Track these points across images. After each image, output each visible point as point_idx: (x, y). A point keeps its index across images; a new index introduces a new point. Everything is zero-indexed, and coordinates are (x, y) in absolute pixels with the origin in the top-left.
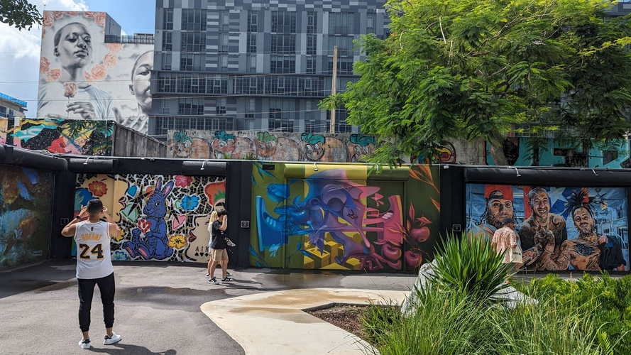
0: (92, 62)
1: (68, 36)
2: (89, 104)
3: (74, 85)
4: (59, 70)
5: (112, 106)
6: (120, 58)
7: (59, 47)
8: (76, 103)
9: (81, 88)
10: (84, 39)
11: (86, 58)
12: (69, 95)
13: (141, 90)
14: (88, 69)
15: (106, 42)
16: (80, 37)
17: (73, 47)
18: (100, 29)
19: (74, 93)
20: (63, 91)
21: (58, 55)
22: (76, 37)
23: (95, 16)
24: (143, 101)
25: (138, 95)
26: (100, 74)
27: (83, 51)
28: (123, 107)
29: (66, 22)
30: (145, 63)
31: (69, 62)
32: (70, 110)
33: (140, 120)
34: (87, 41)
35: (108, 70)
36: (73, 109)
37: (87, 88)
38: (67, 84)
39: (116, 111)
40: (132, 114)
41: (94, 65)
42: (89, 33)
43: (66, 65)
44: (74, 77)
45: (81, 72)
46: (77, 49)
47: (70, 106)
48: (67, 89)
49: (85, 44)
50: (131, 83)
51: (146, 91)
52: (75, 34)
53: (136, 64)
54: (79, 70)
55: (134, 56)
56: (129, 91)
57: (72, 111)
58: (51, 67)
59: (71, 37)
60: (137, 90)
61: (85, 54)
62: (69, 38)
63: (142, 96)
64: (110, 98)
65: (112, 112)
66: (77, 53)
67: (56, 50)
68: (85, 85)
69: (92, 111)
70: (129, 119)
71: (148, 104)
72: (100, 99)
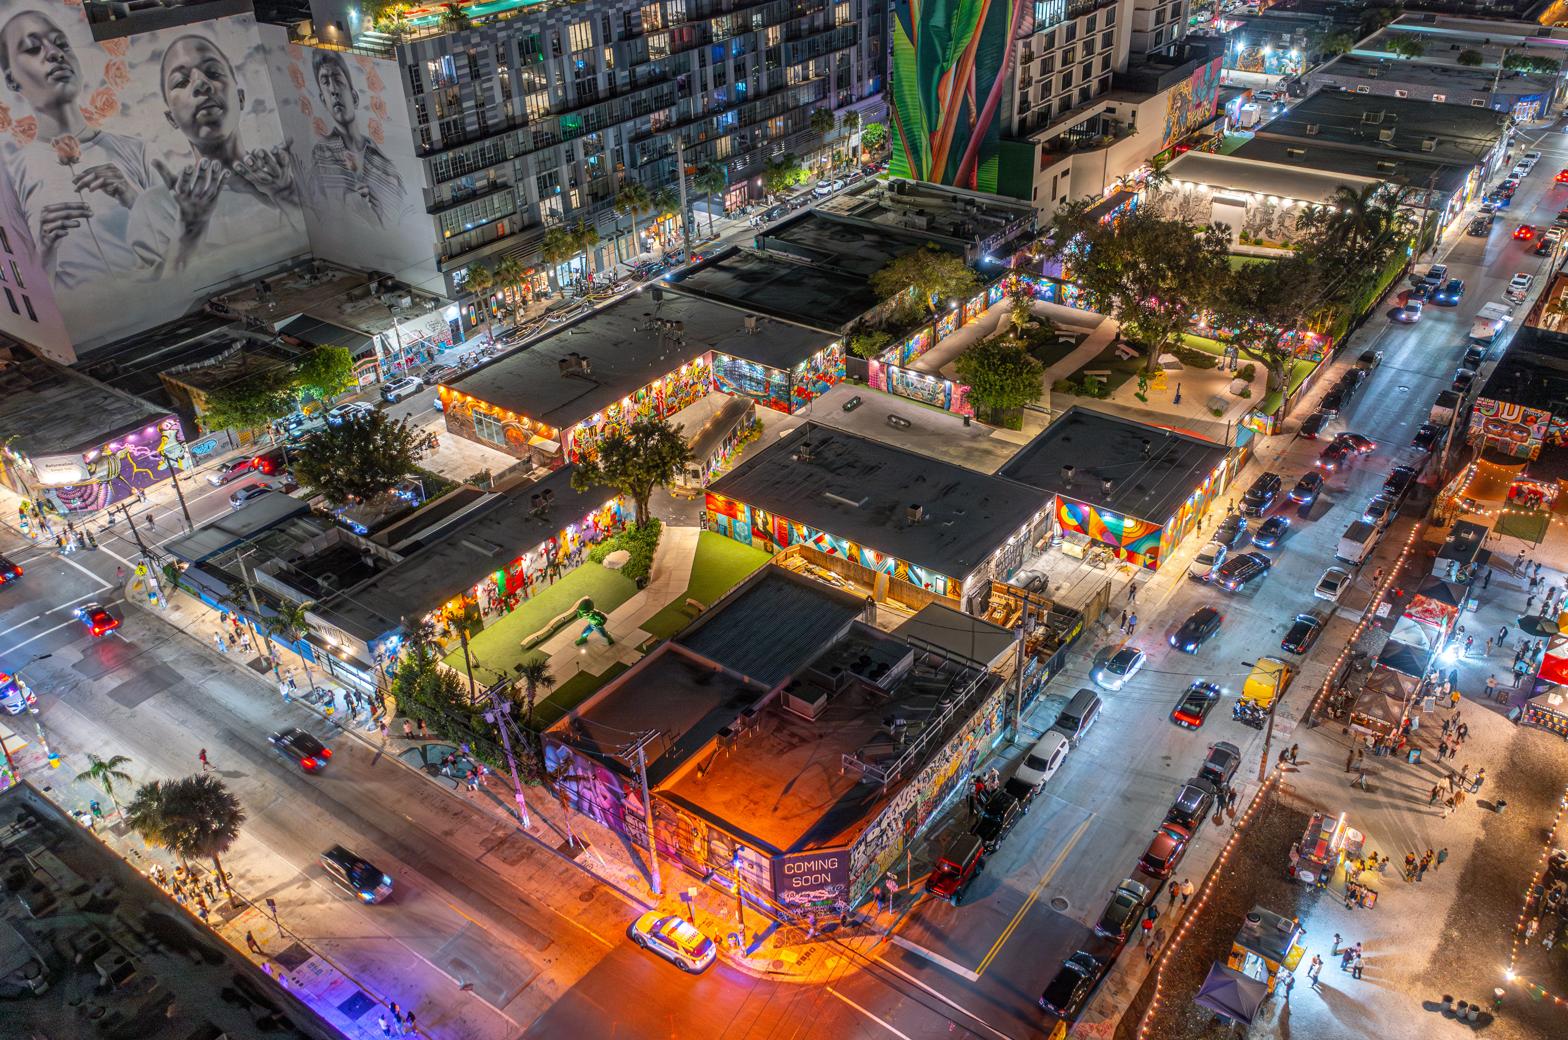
0: (86, 86)
1: (21, 43)
2: (109, 167)
3: (70, 138)
4: (31, 118)
5: (149, 161)
6: (132, 66)
7: (14, 70)
8: (87, 172)
9: (84, 141)
10: (54, 43)
11: (72, 79)
13: (186, 115)
14: (82, 101)
15: (97, 39)
16: (45, 42)
17: (39, 65)
18: (76, 17)
19: (77, 155)
20: (55, 156)
21: (17, 88)
22: (37, 43)
24: (197, 134)
25: (186, 128)
26: (109, 104)
27: (61, 69)
28: (168, 154)
30: (176, 64)
31: (43, 97)
32: (79, 190)
33: (202, 170)
34: (63, 46)
35: (120, 95)
36: (87, 185)
38: (57, 142)
39: (159, 166)
40: (185, 163)
42: (61, 27)
43: (41, 104)
45: (73, 112)
46: (49, 66)
47: (79, 179)
48: (61, 149)
49: (61, 53)
50: (167, 109)
51: (194, 115)
52: (33, 35)
53: (163, 70)
54: (67, 107)
55: (155, 56)
56: (169, 125)
57: (85, 191)
58: (15, 116)
59: (29, 43)
60: (180, 119)
61: (68, 73)
62: (24, 47)
63: (193, 126)
64: (140, 145)
65: (153, 170)
66: (51, 73)
67: (9, 79)
68: (91, 134)
69: (120, 177)
70: (185, 174)
71: (206, 138)
72: (124, 152)
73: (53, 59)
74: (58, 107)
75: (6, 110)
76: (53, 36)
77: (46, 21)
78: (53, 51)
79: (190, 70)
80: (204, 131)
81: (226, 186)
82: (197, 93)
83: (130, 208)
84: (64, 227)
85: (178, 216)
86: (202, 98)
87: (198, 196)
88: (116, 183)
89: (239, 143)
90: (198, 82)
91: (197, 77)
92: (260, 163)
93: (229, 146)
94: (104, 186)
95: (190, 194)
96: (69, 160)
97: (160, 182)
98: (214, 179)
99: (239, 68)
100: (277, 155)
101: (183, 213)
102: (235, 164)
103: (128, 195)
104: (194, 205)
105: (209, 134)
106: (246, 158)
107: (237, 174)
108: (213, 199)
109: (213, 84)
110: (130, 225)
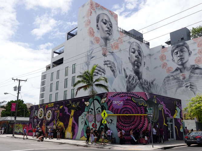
0: (113, 39)
1: (103, 20)
2: (113, 63)
3: (106, 49)
4: (99, 38)
8: (108, 61)
9: (109, 52)
13: (133, 61)
14: (112, 42)
16: (108, 23)
17: (105, 27)
18: (116, 22)
19: (107, 55)
20: (101, 52)
21: (98, 29)
22: (106, 22)
23: (114, 15)
24: (134, 67)
25: (132, 64)
26: (117, 47)
27: (109, 31)
28: (127, 68)
29: (101, 12)
30: (133, 47)
32: (105, 64)
34: (111, 27)
35: (120, 46)
36: (107, 64)
38: (103, 48)
39: (125, 70)
43: (103, 37)
44: (106, 45)
45: (109, 43)
46: (107, 29)
47: (105, 62)
48: (103, 51)
49: (110, 28)
50: (129, 56)
52: (105, 20)
53: (130, 47)
55: (129, 42)
57: (106, 66)
58: (95, 35)
59: (104, 21)
60: (131, 60)
61: (111, 34)
62: (103, 21)
63: (134, 64)
64: (122, 62)
65: (123, 70)
66: (107, 31)
67: (97, 25)
68: (111, 52)
69: (115, 67)
70: (130, 76)
71: (136, 69)
72: (118, 61)
73: (108, 28)
74: (106, 39)
75: (94, 32)
76: (110, 23)
77: (109, 19)
78: (109, 26)
79: (135, 50)
80: (136, 67)
81: (138, 85)
82: (136, 57)
83: (115, 78)
84: (97, 73)
85: (126, 87)
86: (137, 59)
87: (131, 84)
88: (114, 68)
89: (142, 75)
90: (137, 54)
91: (137, 53)
92: (146, 83)
93: (140, 74)
94: (111, 67)
95: (130, 82)
96: (105, 55)
97: (124, 75)
98: (136, 81)
99: (145, 56)
100: (149, 83)
101: (127, 87)
102: (141, 80)
103: (116, 74)
104: (130, 86)
105: (137, 69)
106: (143, 80)
107: (141, 83)
108: (135, 87)
109: (140, 57)
110: (114, 82)
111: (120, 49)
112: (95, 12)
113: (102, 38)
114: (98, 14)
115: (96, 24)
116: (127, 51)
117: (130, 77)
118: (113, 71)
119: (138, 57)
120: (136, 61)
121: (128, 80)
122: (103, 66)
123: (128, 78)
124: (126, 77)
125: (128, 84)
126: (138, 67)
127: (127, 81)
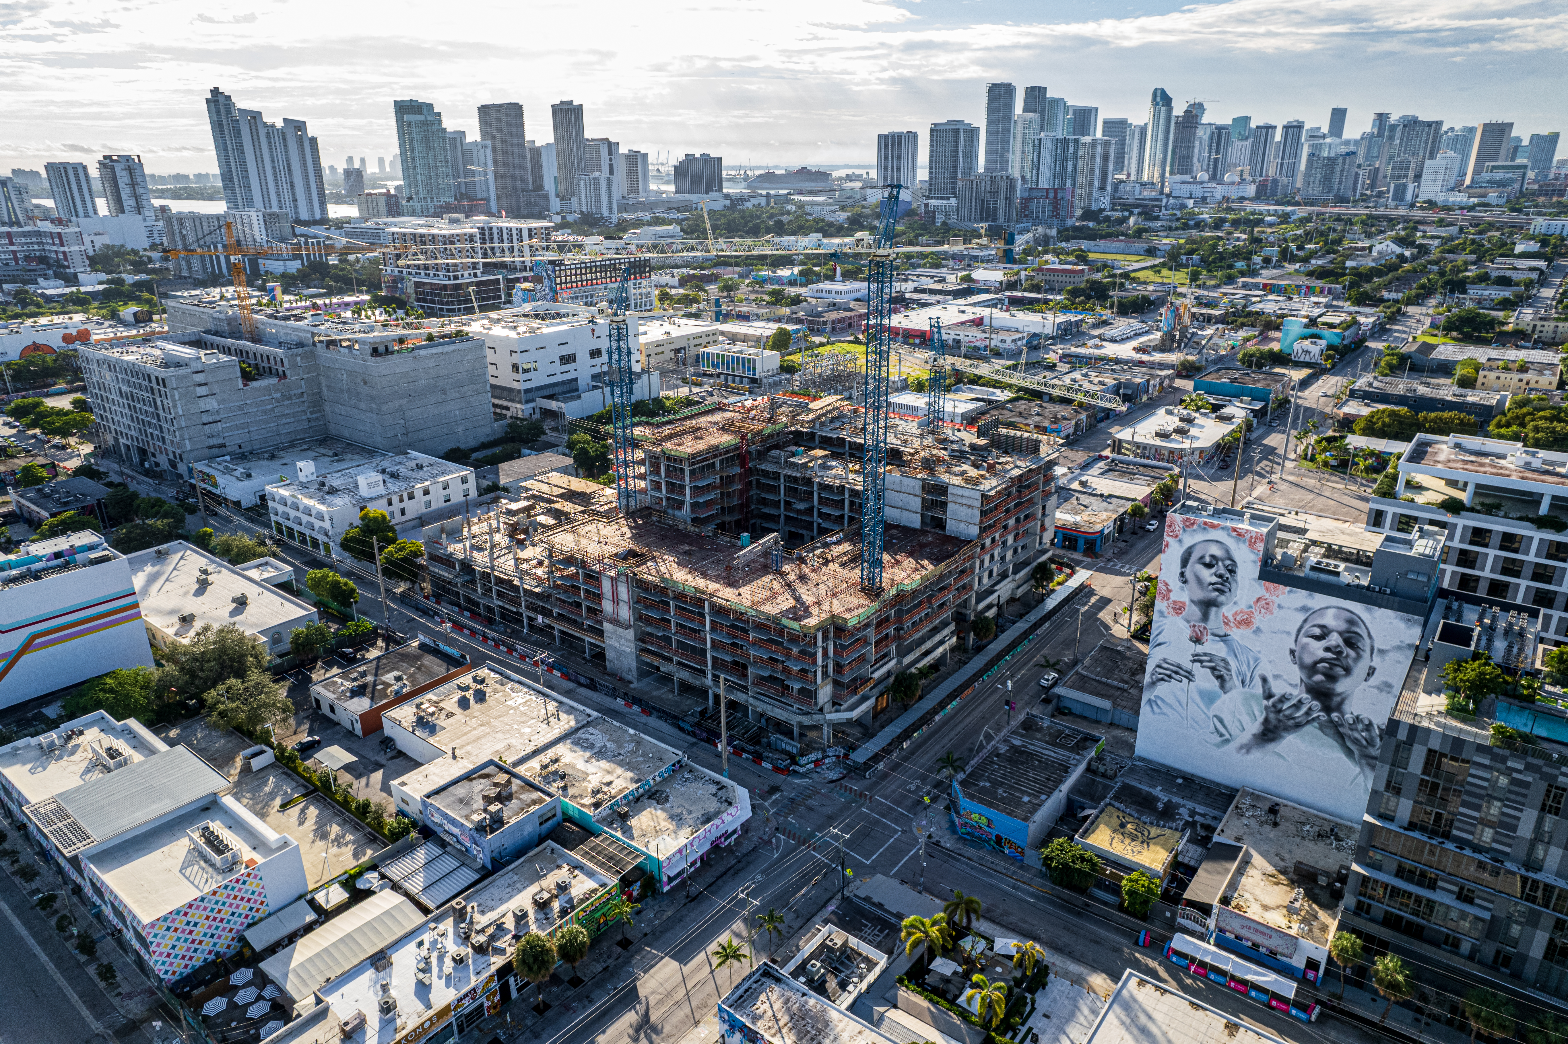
0: (1235, 603)
1: (1202, 557)
2: (1224, 660)
3: (1205, 628)
4: (1184, 603)
5: (1258, 672)
6: (1279, 606)
8: (1205, 654)
9: (1214, 635)
11: (1227, 594)
12: (1197, 640)
13: (1308, 660)
14: (1227, 611)
15: (1260, 578)
16: (1220, 563)
17: (1208, 575)
18: (1253, 557)
19: (1204, 639)
20: (1188, 632)
21: (1185, 582)
22: (1214, 562)
23: (1247, 536)
24: (1310, 677)
25: (1302, 666)
26: (1247, 622)
27: (1223, 585)
29: (1199, 537)
30: (1320, 621)
31: (1200, 595)
32: (1194, 661)
33: (1300, 702)
34: (1232, 571)
35: (1258, 620)
36: (1201, 662)
37: (1224, 638)
38: (1194, 626)
39: (1264, 680)
40: (1289, 690)
41: (1237, 609)
42: (1237, 559)
43: (1196, 598)
44: (1205, 617)
45: (1217, 614)
46: (1214, 579)
47: (1197, 655)
48: (1195, 631)
49: (1228, 575)
50: (1293, 647)
51: (1316, 663)
52: (1213, 556)
53: (1305, 621)
54: (1213, 610)
56: (1289, 658)
57: (1197, 664)
58: (1173, 597)
59: (1207, 559)
60: (1300, 658)
61: (1227, 590)
62: (1203, 561)
63: (1311, 669)
64: (1256, 660)
65: (1258, 680)
66: (1213, 584)
67: (1182, 574)
68: (1221, 633)
69: (1229, 670)
70: (1284, 696)
71: (1317, 683)
72: (1241, 657)
73: (1220, 576)
74: (1207, 606)
75: (1169, 591)
76: (1228, 562)
77: (1228, 551)
78: (1222, 571)
79: (1331, 631)
80: (1319, 678)
81: (1316, 724)
82: (1327, 649)
83: (1225, 693)
84: (1170, 676)
85: (1261, 719)
86: (1330, 655)
87: (1286, 716)
88: (1223, 672)
89: (1347, 703)
90: (1334, 643)
91: (1335, 639)
92: (1360, 727)
93: (1337, 699)
94: (1213, 669)
95: (1280, 711)
97: (1259, 690)
98: (1307, 713)
101: (1266, 721)
102: (1335, 715)
103: (1228, 685)
104: (1279, 721)
105: (1322, 682)
106: (1349, 716)
107: (1331, 721)
108: (1298, 726)
109: (1347, 651)
110: (1219, 702)
111: (1258, 629)
112: (1180, 541)
113: (1193, 602)
114: (1186, 544)
115: (1178, 570)
116: (1288, 633)
117: (1283, 699)
118: (1220, 678)
119: (1340, 653)
120: (1322, 660)
121: (1274, 705)
122: (1187, 664)
123: (1272, 700)
124: (1269, 696)
125: (1272, 716)
126: (1332, 678)
127: (1266, 708)
